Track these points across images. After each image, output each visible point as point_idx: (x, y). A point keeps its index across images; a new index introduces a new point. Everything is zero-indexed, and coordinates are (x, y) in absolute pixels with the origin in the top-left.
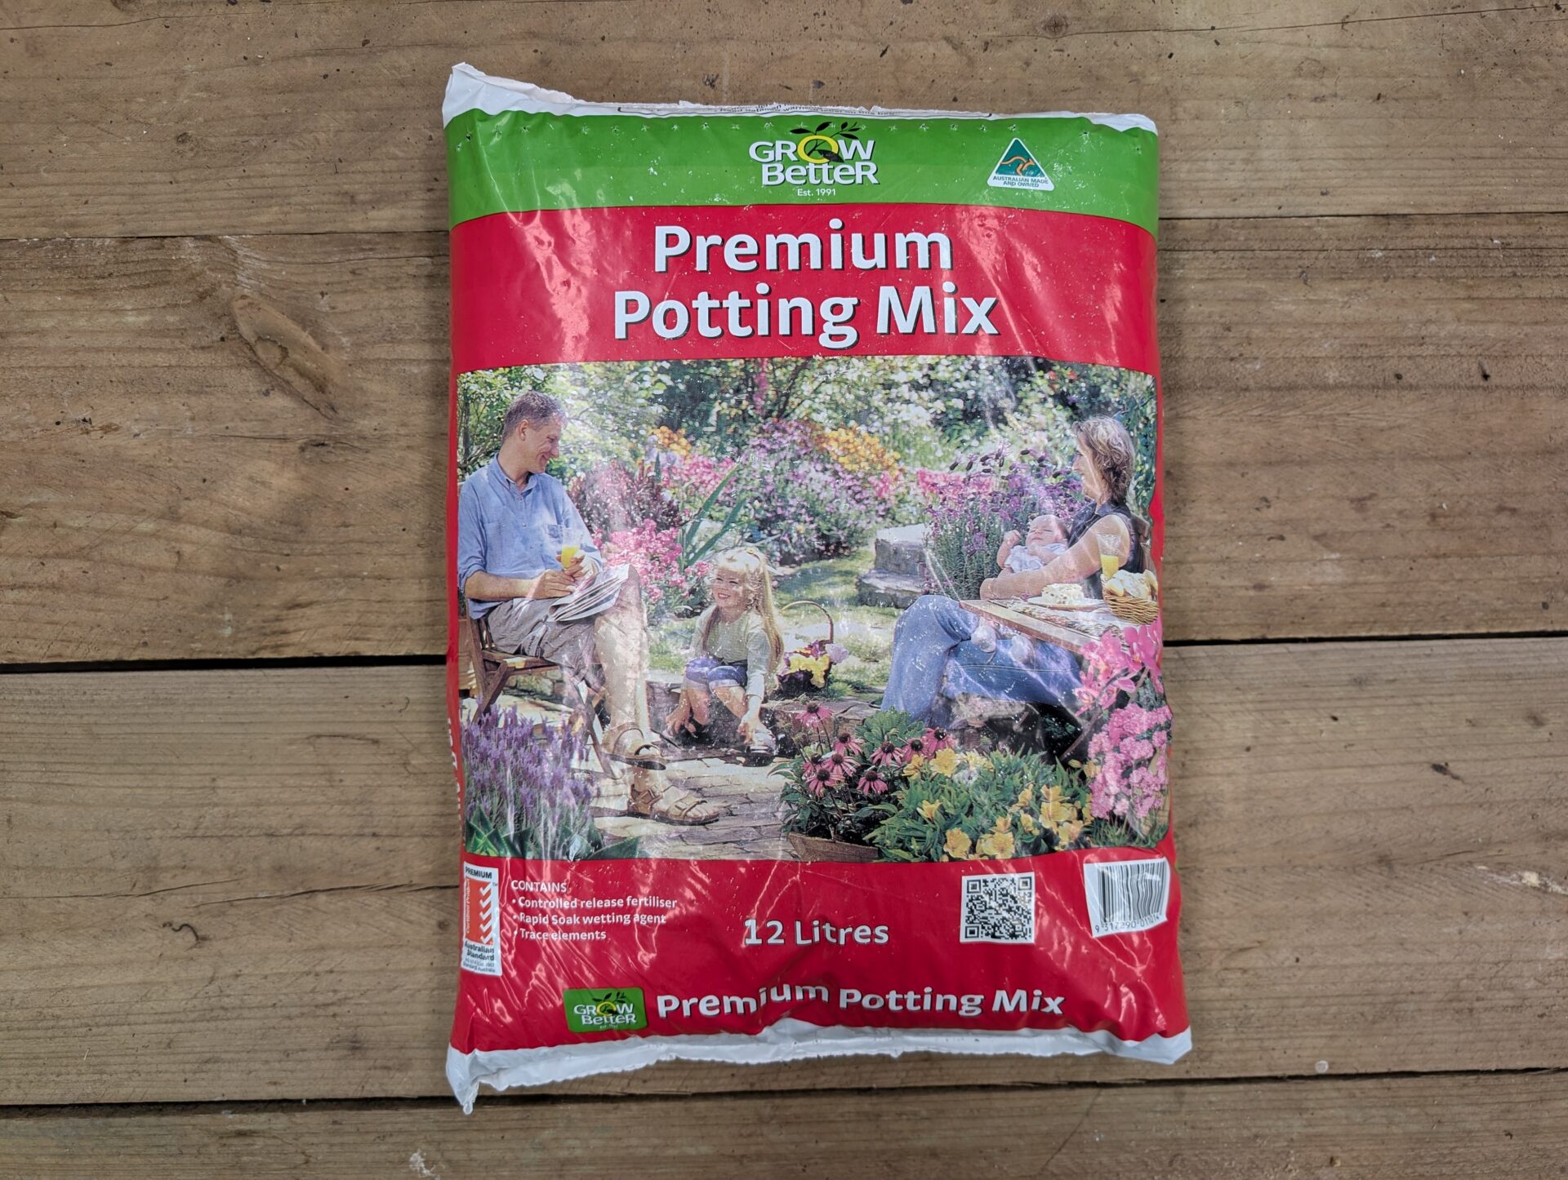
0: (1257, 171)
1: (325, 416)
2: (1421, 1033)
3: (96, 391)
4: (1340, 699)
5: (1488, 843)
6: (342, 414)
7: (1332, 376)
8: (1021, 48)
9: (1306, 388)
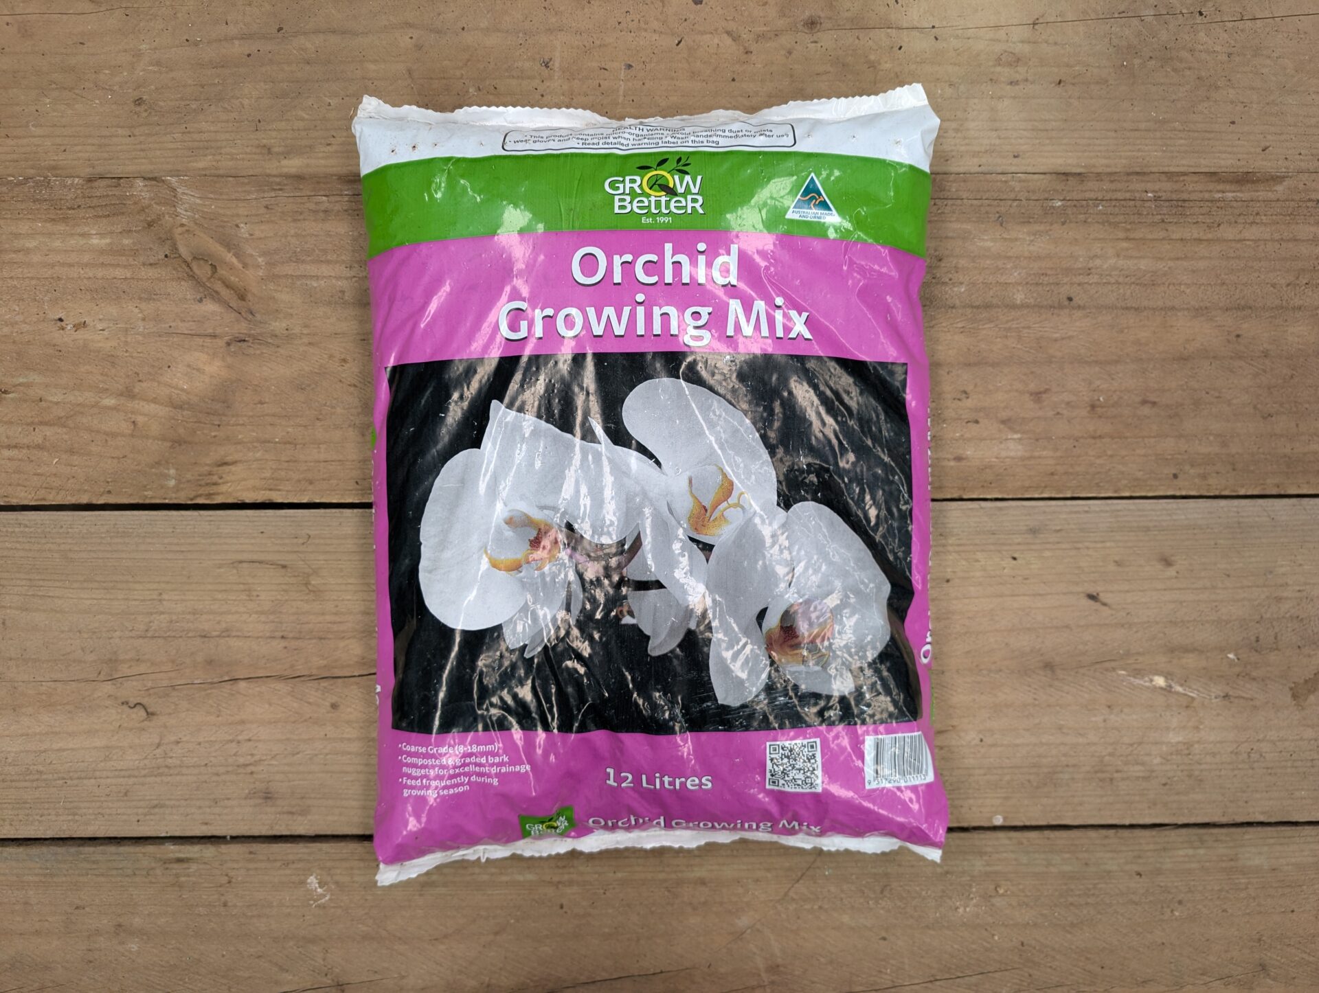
0: (965, 138)
1: (246, 319)
2: (1073, 796)
3: (69, 297)
4: (1019, 544)
5: (1128, 654)
6: (258, 317)
7: (1019, 297)
8: (786, 40)
9: (998, 307)
